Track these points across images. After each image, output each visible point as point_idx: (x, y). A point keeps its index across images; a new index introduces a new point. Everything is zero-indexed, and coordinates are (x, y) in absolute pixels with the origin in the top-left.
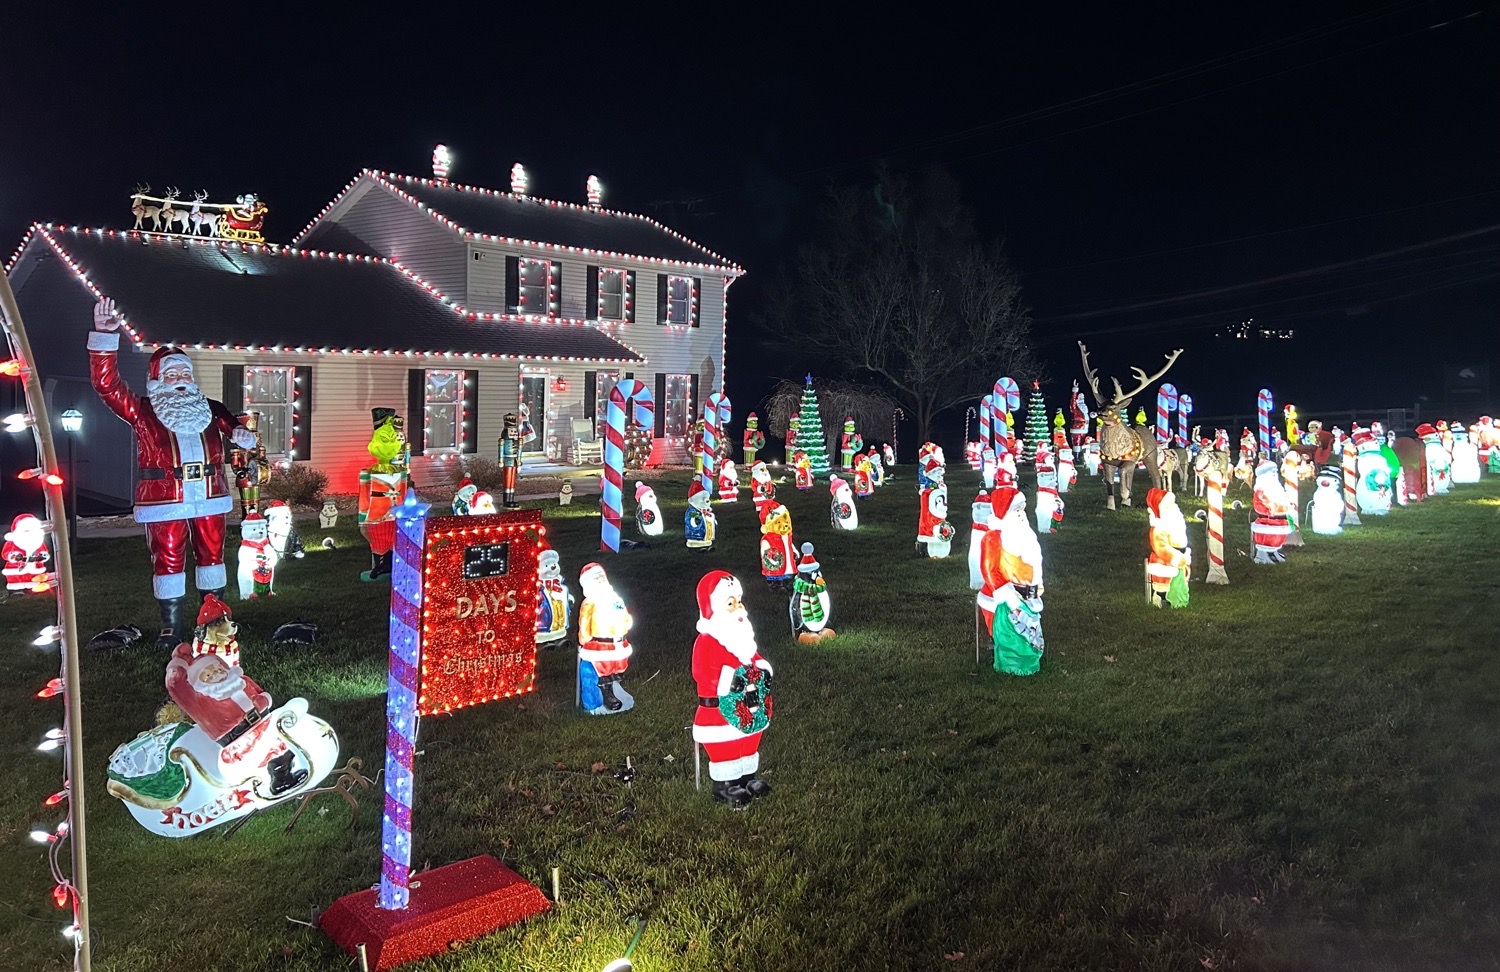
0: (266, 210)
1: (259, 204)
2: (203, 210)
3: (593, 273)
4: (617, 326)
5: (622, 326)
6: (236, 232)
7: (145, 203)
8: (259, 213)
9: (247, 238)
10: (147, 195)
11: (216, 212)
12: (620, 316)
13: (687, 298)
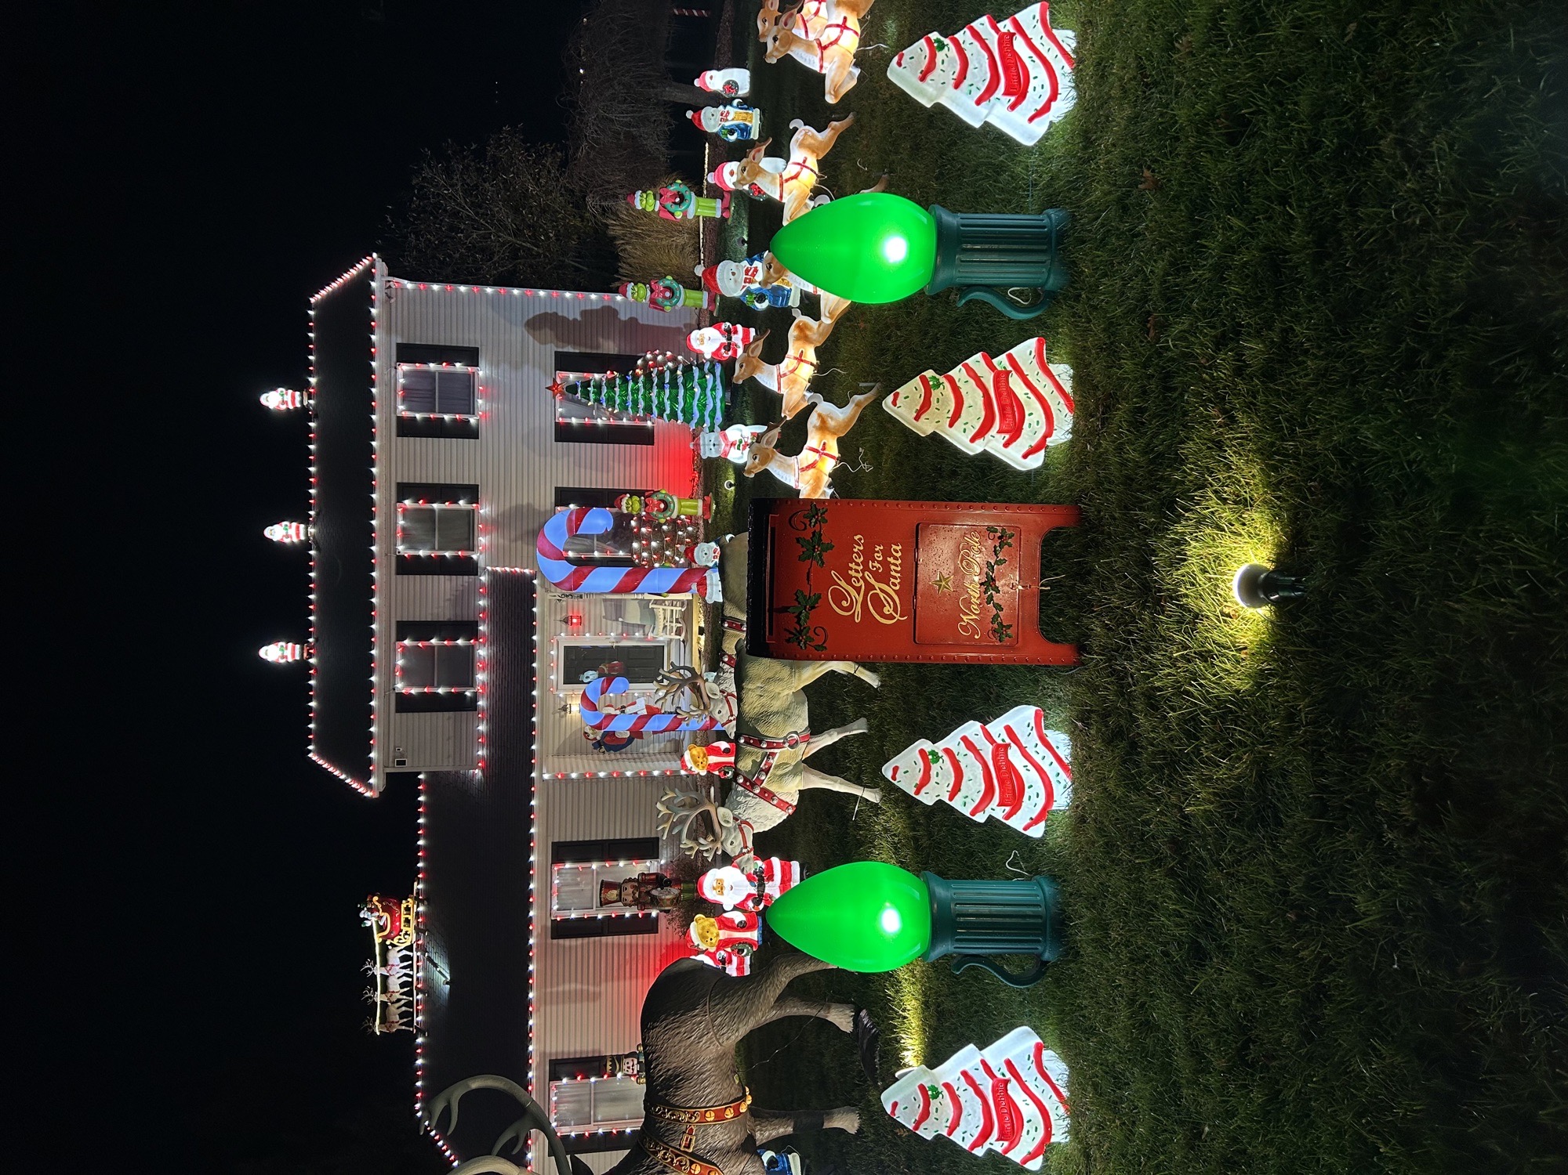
0: (376, 898)
1: (369, 906)
2: (385, 963)
3: (408, 567)
4: (485, 521)
5: (484, 510)
6: (404, 929)
7: (384, 1020)
8: (380, 906)
9: (410, 917)
10: (375, 1020)
11: (385, 950)
12: (470, 515)
13: (430, 375)
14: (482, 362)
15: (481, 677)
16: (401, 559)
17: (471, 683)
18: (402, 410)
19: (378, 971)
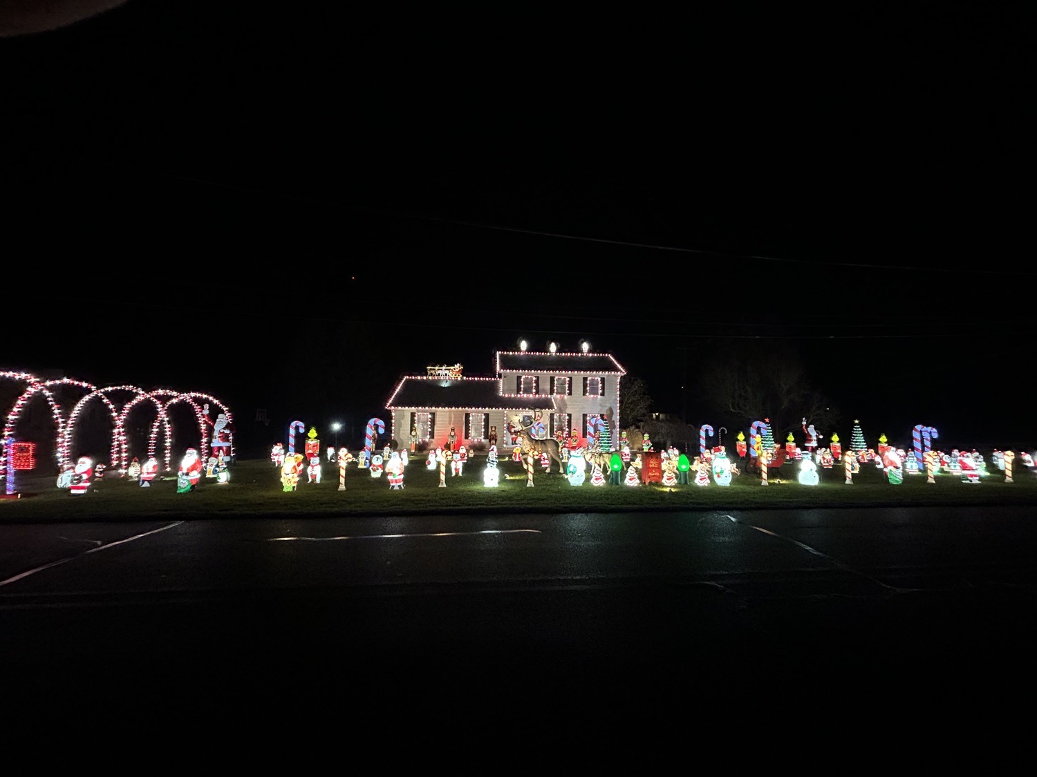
0: (462, 367)
1: (460, 366)
2: (446, 370)
3: (552, 379)
4: (563, 396)
5: (566, 397)
6: (454, 375)
7: (431, 369)
8: (460, 368)
9: (457, 376)
10: (431, 367)
11: (449, 369)
12: (565, 393)
13: (597, 385)
14: (602, 397)
15: (525, 395)
16: (554, 377)
17: (523, 393)
18: (589, 378)
19: (444, 368)
